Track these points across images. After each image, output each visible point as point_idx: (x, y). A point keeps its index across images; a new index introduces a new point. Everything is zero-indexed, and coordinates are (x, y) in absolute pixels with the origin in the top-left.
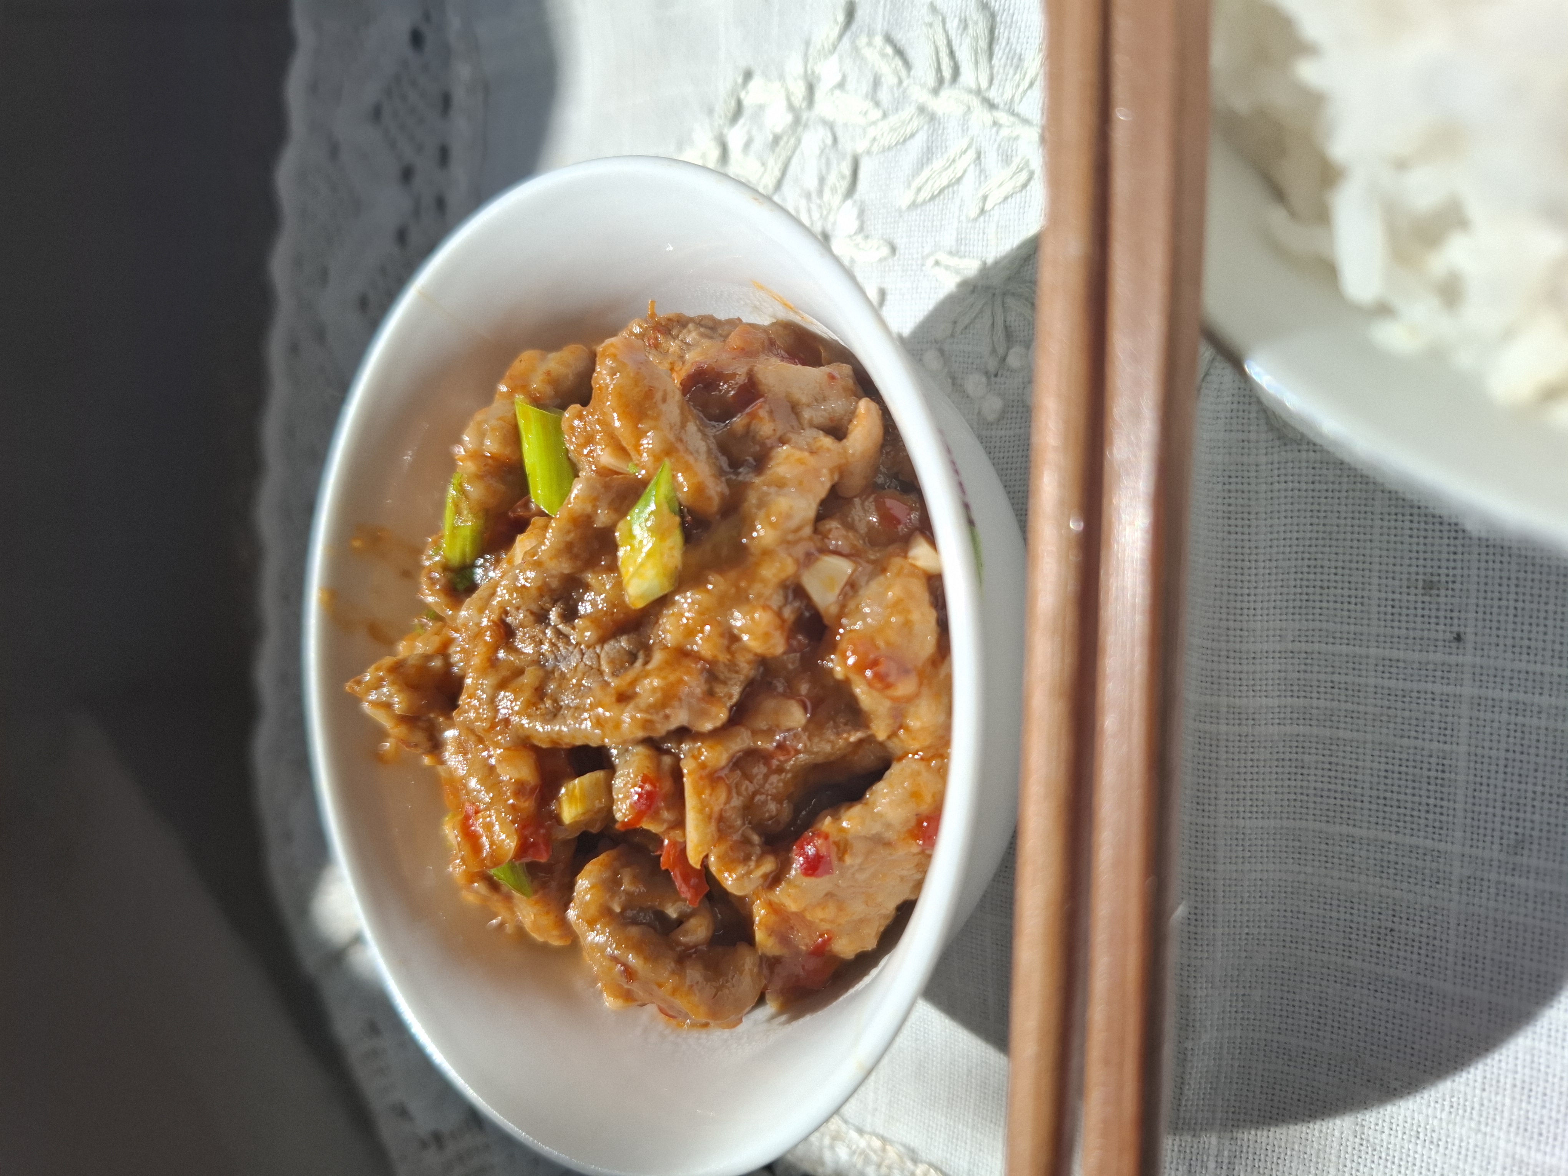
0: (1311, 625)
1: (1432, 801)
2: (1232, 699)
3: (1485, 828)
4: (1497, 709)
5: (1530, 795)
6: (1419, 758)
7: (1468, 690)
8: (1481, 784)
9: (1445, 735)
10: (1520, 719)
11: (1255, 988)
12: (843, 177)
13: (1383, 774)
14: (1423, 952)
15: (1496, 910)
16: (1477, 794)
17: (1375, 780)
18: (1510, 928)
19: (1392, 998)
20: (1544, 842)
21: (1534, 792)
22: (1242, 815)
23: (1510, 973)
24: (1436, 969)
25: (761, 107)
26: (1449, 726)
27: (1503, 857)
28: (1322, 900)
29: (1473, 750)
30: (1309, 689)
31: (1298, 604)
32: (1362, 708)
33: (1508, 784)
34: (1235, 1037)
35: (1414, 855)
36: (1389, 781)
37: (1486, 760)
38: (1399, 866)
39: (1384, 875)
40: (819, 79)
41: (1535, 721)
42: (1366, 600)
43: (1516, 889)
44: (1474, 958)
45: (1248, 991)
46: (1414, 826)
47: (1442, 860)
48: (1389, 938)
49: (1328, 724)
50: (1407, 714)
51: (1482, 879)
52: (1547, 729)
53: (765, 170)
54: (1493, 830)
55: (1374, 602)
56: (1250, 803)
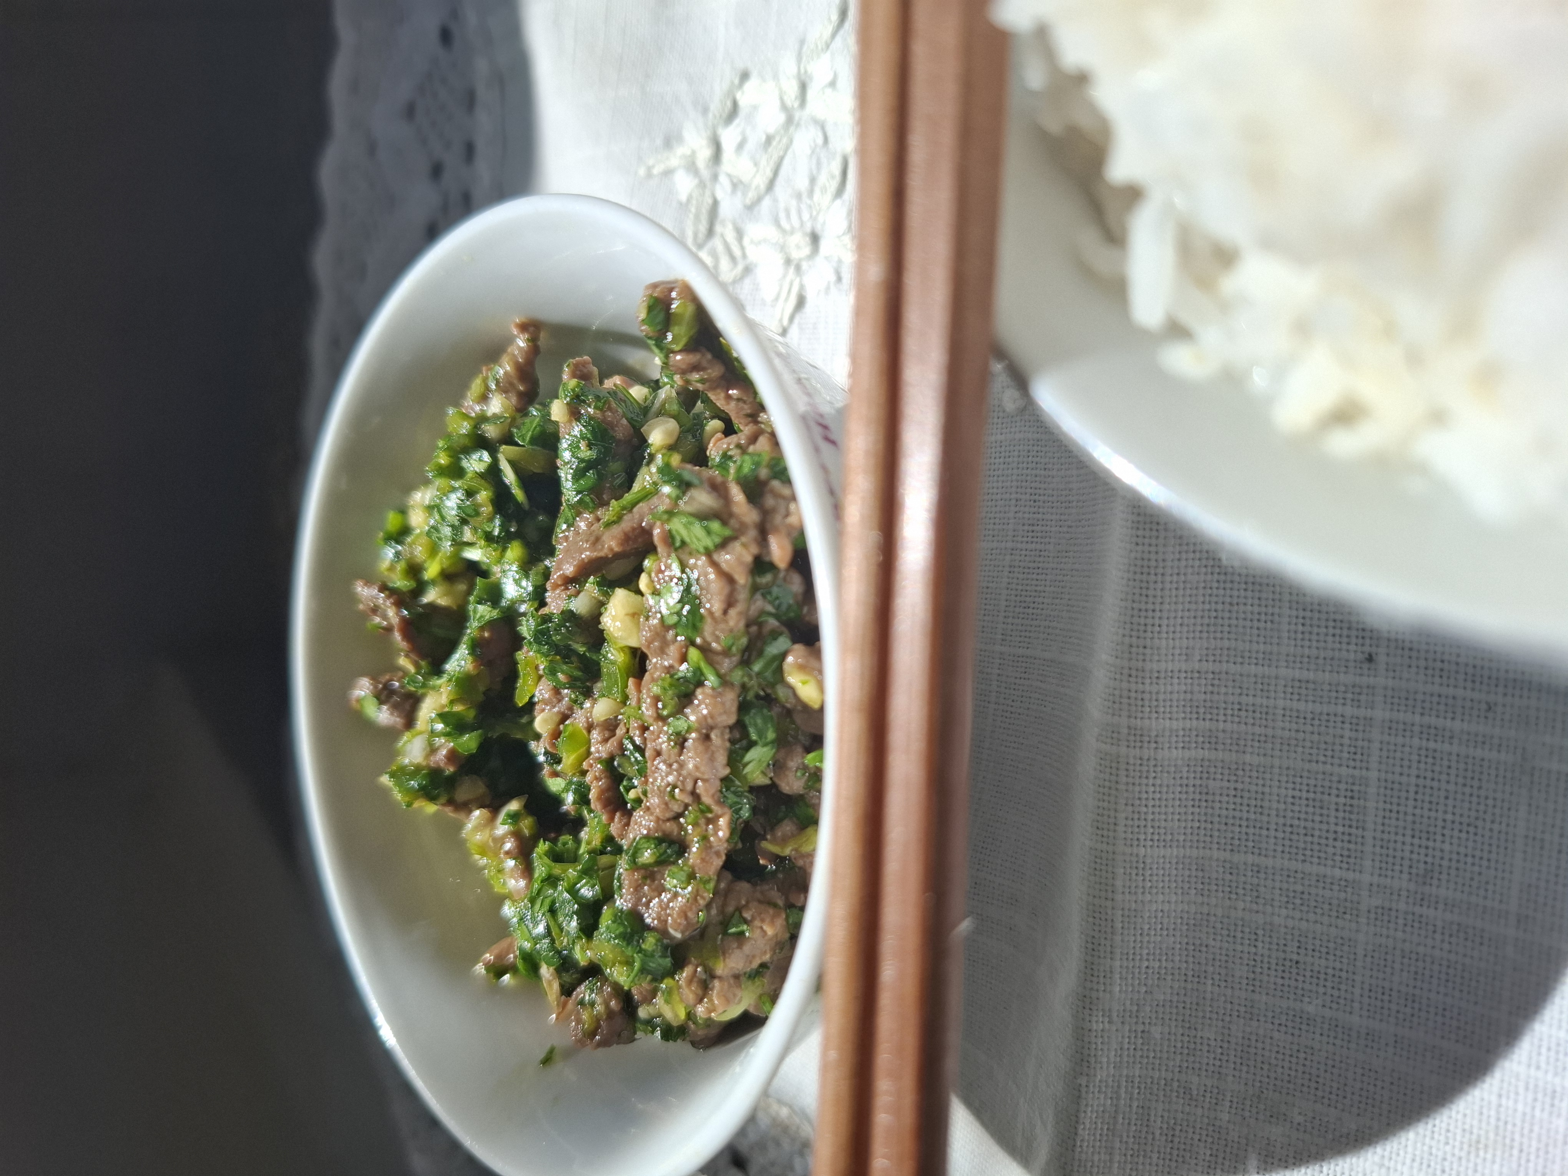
0: (1219, 643)
1: (1340, 829)
2: (1132, 720)
3: (1394, 857)
4: (1408, 734)
5: (1440, 823)
6: (1327, 784)
7: (1380, 714)
8: (1391, 811)
9: (1354, 760)
10: (1432, 745)
11: (1155, 1024)
12: (833, 177)
13: (1290, 800)
14: (1329, 984)
15: (1404, 941)
16: (1387, 821)
17: (1282, 806)
18: (1417, 960)
19: (1297, 1032)
20: (1453, 872)
21: (1444, 821)
22: (1142, 843)
23: (1416, 1005)
24: (1342, 1001)
25: (755, 108)
26: (1359, 751)
27: (1412, 887)
28: (1225, 932)
29: (1383, 775)
30: (1215, 711)
31: (1206, 621)
32: (1270, 732)
33: (1418, 811)
34: (1134, 1076)
35: (1321, 885)
36: (1297, 808)
37: (1396, 786)
38: (1306, 896)
39: (1291, 906)
40: (811, 78)
41: (1446, 747)
42: (1276, 618)
43: (1424, 920)
44: (1380, 990)
45: (1147, 1028)
46: (1322, 855)
47: (1349, 890)
48: (1294, 971)
49: (1235, 748)
50: (1316, 737)
51: (1390, 909)
52: (1458, 755)
53: (757, 171)
54: (1402, 858)
55: (1286, 620)
56: (1151, 830)
